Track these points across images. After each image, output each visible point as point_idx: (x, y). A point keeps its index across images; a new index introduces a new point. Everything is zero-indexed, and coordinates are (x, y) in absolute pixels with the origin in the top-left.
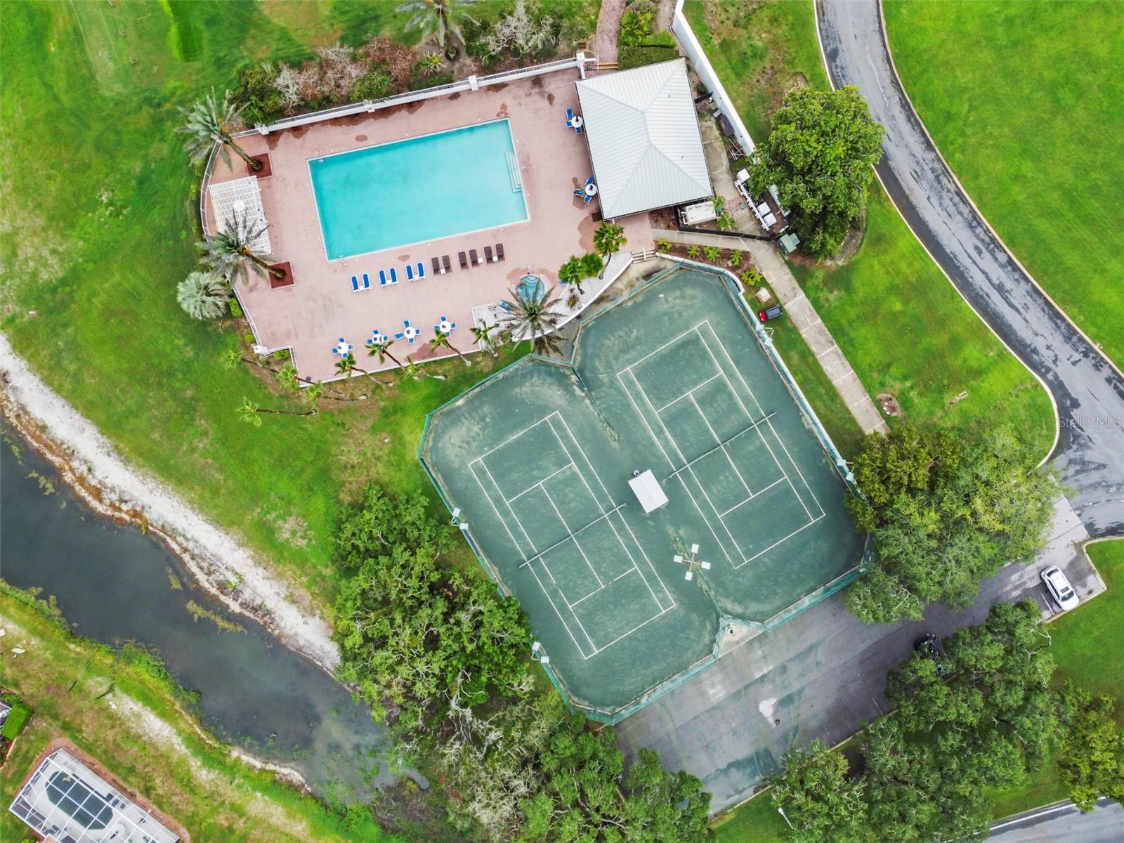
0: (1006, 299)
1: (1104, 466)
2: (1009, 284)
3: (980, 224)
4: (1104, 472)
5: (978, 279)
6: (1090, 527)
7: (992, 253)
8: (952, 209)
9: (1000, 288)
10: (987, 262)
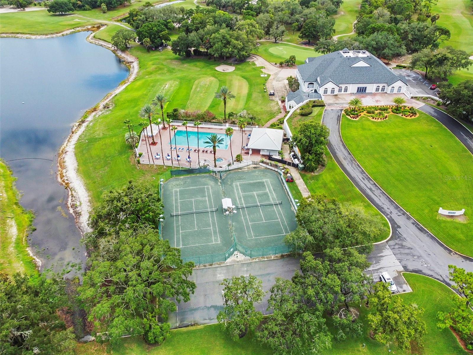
0: (372, 192)
1: (412, 249)
2: (373, 189)
3: (365, 173)
4: (412, 251)
5: (362, 185)
6: (405, 267)
7: (368, 181)
8: (355, 168)
9: (370, 189)
10: (366, 182)
